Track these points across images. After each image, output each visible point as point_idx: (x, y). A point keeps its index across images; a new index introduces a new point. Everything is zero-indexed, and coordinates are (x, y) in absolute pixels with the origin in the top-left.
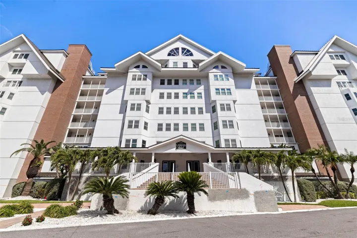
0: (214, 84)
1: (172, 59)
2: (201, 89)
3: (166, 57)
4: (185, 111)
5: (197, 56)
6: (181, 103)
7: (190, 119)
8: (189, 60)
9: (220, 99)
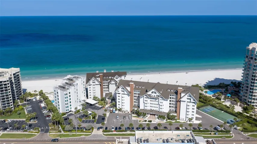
0: (160, 101)
1: (152, 94)
2: (158, 100)
3: (151, 94)
4: (155, 107)
5: (157, 94)
6: (154, 103)
7: (155, 106)
8: (156, 95)
9: (161, 104)
